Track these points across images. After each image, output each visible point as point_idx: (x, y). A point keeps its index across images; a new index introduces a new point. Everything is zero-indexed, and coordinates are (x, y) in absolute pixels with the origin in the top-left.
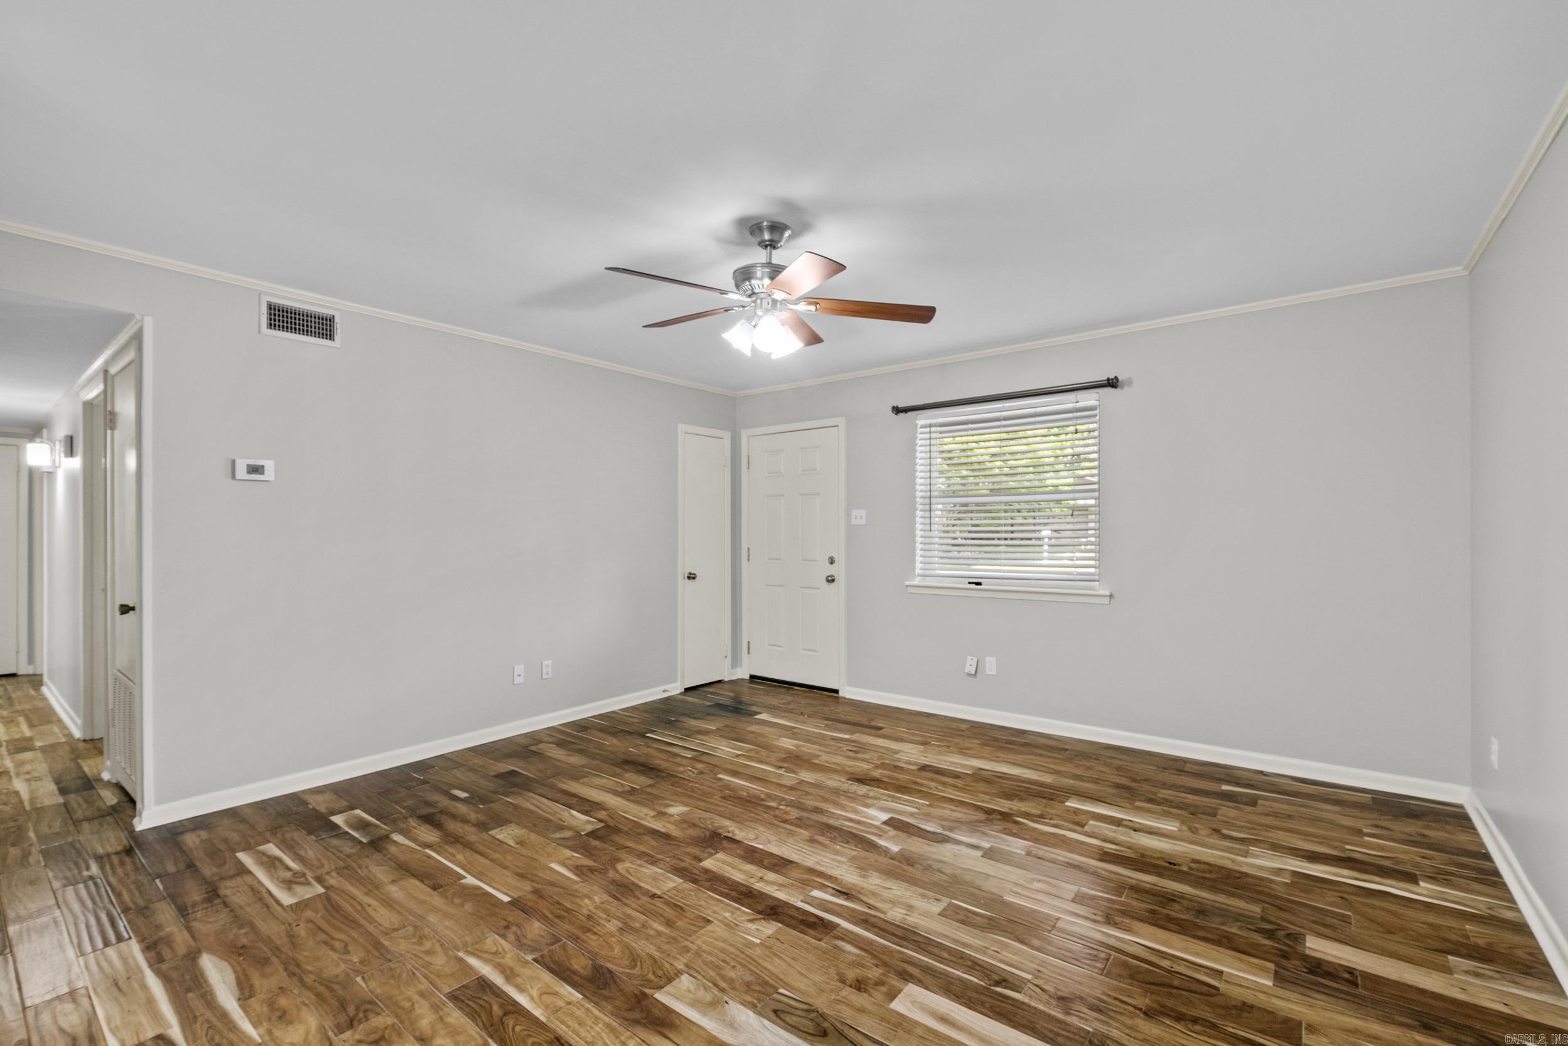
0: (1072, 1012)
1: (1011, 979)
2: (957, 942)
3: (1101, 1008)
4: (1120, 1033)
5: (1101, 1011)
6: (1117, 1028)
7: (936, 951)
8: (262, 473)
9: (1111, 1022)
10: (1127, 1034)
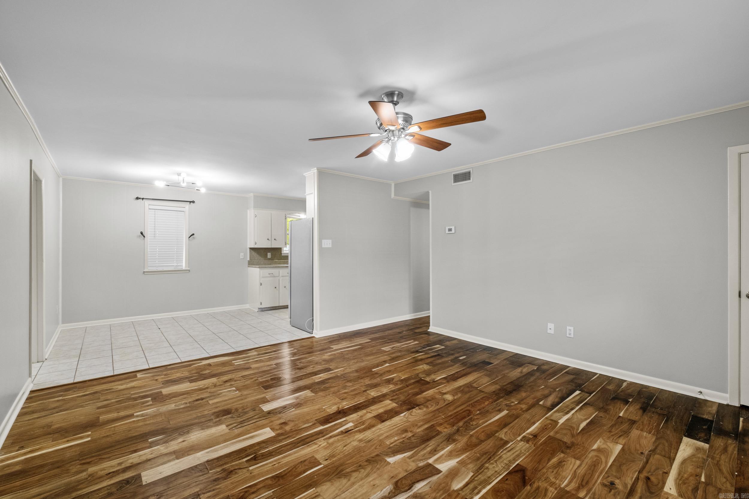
0: (222, 471)
1: (254, 462)
2: (289, 455)
3: (215, 482)
4: (200, 480)
5: (214, 481)
6: (202, 480)
7: (289, 447)
8: (452, 231)
9: (207, 480)
10: (197, 482)
